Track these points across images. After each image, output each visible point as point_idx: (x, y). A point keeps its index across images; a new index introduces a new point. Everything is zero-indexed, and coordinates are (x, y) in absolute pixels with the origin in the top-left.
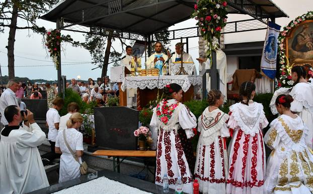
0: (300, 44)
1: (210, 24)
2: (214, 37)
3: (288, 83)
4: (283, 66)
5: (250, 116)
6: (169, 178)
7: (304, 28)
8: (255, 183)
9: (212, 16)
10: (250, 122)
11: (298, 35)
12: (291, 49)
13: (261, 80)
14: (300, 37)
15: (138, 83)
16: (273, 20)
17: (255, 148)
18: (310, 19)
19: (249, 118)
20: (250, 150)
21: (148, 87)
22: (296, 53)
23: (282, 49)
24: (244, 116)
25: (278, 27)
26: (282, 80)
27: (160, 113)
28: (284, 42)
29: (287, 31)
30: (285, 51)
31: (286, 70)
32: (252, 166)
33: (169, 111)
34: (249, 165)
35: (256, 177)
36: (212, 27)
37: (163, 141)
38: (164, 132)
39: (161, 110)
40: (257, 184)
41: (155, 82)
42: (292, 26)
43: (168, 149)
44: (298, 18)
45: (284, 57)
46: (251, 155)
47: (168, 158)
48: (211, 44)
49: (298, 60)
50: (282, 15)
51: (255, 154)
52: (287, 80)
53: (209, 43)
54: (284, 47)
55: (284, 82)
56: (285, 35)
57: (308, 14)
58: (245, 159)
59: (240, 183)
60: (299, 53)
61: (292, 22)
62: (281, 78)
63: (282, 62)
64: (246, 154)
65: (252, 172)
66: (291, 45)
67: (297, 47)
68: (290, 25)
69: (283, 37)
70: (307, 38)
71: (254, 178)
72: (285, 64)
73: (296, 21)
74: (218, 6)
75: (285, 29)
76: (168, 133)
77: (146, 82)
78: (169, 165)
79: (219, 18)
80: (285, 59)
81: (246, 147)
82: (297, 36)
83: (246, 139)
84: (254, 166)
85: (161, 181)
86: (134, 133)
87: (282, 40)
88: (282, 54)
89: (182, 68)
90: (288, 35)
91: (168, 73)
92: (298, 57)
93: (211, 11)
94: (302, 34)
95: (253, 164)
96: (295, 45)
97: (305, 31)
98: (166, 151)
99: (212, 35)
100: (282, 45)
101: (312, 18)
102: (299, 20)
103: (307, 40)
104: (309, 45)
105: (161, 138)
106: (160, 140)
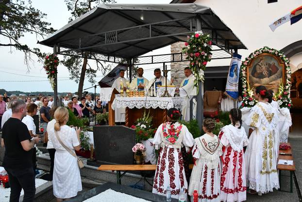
0: (258, 72)
1: (198, 59)
2: (201, 70)
3: (250, 103)
4: (245, 89)
5: (238, 136)
6: (171, 189)
7: (261, 60)
8: (240, 189)
9: (200, 53)
10: (237, 141)
11: (257, 64)
12: (251, 75)
13: (226, 100)
14: (258, 66)
15: (127, 103)
16: (236, 51)
17: (241, 161)
18: (265, 52)
19: (238, 138)
20: (238, 163)
21: (137, 107)
22: (255, 79)
23: (244, 75)
24: (234, 136)
25: (240, 57)
26: (245, 101)
27: (167, 134)
28: (246, 70)
29: (248, 61)
30: (246, 77)
31: (247, 92)
32: (238, 175)
33: (176, 133)
34: (237, 174)
35: (241, 184)
36: (199, 61)
37: (167, 157)
38: (168, 150)
39: (167, 132)
40: (242, 189)
41: (142, 102)
42: (252, 57)
43: (172, 164)
44: (256, 51)
45: (245, 82)
46: (238, 167)
47: (171, 172)
48: (198, 75)
49: (257, 85)
50: (243, 47)
51: (241, 165)
52: (249, 101)
53: (196, 75)
54: (246, 74)
55: (246, 102)
56: (246, 64)
57: (264, 48)
58: (234, 170)
59: (231, 190)
60: (257, 79)
61: (252, 54)
62: (244, 100)
63: (244, 86)
64: (235, 166)
65: (239, 179)
66: (251, 72)
67: (255, 75)
68: (250, 56)
69: (245, 66)
70: (264, 67)
71: (240, 185)
72: (247, 88)
73: (255, 53)
74: (205, 45)
75: (247, 59)
76: (172, 150)
77: (134, 103)
78: (172, 178)
79: (206, 54)
80: (246, 83)
81: (235, 161)
82: (255, 66)
83: (235, 154)
84: (240, 175)
85: (164, 192)
86: (133, 149)
87: (244, 68)
88: (244, 80)
89: (166, 91)
90: (249, 65)
91: (153, 95)
92: (257, 82)
93: (200, 48)
94: (260, 64)
95: (239, 173)
96: (254, 73)
97: (261, 62)
98: (170, 167)
99: (200, 68)
100: (244, 73)
101: (268, 52)
102: (257, 53)
103: (263, 69)
104: (265, 73)
105: (165, 155)
106: (163, 157)
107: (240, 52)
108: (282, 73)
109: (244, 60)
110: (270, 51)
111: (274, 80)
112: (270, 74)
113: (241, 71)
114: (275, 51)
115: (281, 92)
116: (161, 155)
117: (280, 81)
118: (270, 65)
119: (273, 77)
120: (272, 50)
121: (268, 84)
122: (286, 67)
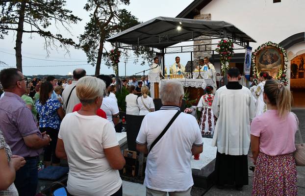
0: (264, 60)
1: (226, 56)
9: (227, 52)
14: (264, 56)
16: (248, 44)
18: (269, 46)
25: (251, 48)
28: (255, 59)
31: (256, 75)
33: (212, 100)
38: (208, 110)
39: (207, 99)
42: (260, 49)
43: (210, 118)
47: (210, 122)
48: (225, 65)
49: (263, 69)
50: (253, 41)
53: (223, 65)
54: (255, 61)
57: (268, 43)
61: (260, 47)
63: (254, 70)
67: (262, 62)
68: (258, 49)
69: (254, 55)
70: (268, 57)
72: (256, 72)
75: (256, 51)
76: (210, 110)
78: (210, 125)
79: (230, 53)
80: (256, 68)
82: (262, 55)
85: (205, 133)
87: (254, 57)
88: (254, 66)
93: (226, 49)
94: (265, 54)
96: (261, 60)
97: (267, 52)
98: (209, 119)
99: (226, 61)
100: (254, 60)
101: (271, 46)
102: (263, 46)
103: (268, 58)
104: (269, 60)
105: (205, 113)
106: (205, 114)
107: (251, 44)
108: (281, 61)
109: (254, 51)
110: (273, 45)
111: (276, 66)
112: (273, 62)
113: (252, 59)
114: (277, 45)
115: (280, 75)
116: (203, 112)
117: (280, 66)
118: (272, 55)
119: (275, 63)
120: (275, 44)
121: (271, 69)
122: (284, 57)
